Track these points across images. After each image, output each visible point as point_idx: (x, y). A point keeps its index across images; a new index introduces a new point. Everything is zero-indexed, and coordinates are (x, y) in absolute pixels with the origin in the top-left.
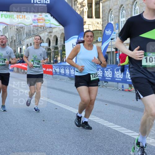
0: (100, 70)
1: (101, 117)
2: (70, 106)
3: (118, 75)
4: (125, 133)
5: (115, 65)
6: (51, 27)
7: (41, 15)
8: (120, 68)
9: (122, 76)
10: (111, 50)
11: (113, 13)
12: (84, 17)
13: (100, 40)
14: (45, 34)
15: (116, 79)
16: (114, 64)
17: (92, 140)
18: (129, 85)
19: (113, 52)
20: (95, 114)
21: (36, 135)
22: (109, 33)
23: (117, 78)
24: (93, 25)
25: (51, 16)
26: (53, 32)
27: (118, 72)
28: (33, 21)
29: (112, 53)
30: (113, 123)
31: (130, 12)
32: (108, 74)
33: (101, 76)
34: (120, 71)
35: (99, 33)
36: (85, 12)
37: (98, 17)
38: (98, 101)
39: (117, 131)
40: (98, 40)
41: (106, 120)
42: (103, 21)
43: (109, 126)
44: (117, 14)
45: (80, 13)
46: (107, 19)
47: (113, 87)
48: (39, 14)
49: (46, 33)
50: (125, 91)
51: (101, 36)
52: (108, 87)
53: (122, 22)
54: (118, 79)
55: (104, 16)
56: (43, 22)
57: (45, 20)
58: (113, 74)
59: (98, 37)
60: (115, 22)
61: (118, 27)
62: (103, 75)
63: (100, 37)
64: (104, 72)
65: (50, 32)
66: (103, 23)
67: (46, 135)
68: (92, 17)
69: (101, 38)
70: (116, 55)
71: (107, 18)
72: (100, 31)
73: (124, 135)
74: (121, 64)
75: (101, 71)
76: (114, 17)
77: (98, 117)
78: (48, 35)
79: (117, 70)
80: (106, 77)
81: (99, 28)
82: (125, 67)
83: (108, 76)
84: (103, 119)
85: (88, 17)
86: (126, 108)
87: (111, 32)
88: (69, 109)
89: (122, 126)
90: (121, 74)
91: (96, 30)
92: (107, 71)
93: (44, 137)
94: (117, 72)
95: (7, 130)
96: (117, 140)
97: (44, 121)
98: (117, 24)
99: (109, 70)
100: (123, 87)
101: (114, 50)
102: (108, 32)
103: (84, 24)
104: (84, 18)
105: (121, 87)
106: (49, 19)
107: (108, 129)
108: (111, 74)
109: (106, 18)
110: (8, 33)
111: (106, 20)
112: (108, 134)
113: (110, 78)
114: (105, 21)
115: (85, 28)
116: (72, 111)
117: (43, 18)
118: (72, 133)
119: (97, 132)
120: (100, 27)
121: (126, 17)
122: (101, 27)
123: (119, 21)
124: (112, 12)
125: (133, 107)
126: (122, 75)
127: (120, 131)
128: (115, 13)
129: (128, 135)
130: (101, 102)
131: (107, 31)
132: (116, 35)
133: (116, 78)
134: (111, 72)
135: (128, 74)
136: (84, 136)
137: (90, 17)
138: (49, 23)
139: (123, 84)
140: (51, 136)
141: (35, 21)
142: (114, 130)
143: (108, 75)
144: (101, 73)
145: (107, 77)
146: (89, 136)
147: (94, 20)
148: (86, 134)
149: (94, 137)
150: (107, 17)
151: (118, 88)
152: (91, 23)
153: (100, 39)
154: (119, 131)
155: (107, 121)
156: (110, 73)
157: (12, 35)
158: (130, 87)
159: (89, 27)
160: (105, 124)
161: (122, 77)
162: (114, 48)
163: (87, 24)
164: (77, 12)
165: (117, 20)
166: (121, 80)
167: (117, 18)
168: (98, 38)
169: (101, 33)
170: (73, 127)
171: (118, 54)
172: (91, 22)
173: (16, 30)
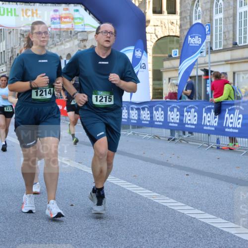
0: (175, 110)
1: (178, 199)
2: (121, 178)
3: (209, 119)
4: (224, 229)
5: (205, 101)
6: (85, 31)
7: (67, 9)
8: (213, 106)
9: (216, 121)
10: (197, 72)
11: (200, 3)
12: (146, 11)
13: (176, 55)
14: (74, 44)
15: (205, 128)
16: (201, 99)
17: (162, 243)
18: (230, 138)
19: (200, 77)
20: (168, 193)
21: (57, 233)
22: (197, 42)
23: (207, 126)
24: (164, 26)
25: (86, 10)
26: (89, 39)
27: (209, 114)
28: (52, 21)
29: (198, 79)
30: (201, 210)
31: (232, 3)
32: (191, 118)
33: (178, 121)
34: (213, 113)
35: (173, 41)
36: (149, 2)
37: (172, 11)
38: (173, 168)
39: (208, 225)
40: (173, 55)
41: (187, 204)
42: (181, 19)
43: (193, 216)
44: (208, 5)
45: (139, 4)
46: (190, 16)
47: (201, 141)
48: (63, 6)
49: (76, 42)
50: (222, 149)
51: (178, 46)
52: (190, 141)
53: (216, 20)
54: (209, 128)
55: (183, 9)
56: (70, 22)
57: (73, 19)
58: (200, 118)
59: (173, 49)
60: (205, 21)
61: (209, 30)
62: (181, 120)
63: (177, 48)
64: (182, 115)
65: (83, 40)
66: (182, 22)
67: (76, 231)
68: (161, 12)
69: (177, 50)
70: (206, 83)
71: (189, 14)
72: (175, 38)
73: (222, 232)
74: (216, 100)
75: (178, 113)
76: (203, 12)
77: (172, 198)
78: (79, 45)
79: (208, 111)
80: (185, 124)
81: (173, 32)
82: (222, 106)
83: (189, 122)
84: (182, 202)
85: (155, 12)
86: (225, 181)
87: (200, 41)
88: (118, 184)
89: (218, 215)
90: (215, 118)
91: (169, 36)
92: (188, 112)
93: (73, 235)
94: (207, 114)
95: (4, 222)
96: (208, 242)
97: (72, 205)
98: (209, 25)
99: (193, 110)
100: (218, 141)
101: (202, 73)
102: (194, 41)
103: (147, 24)
104: (146, 13)
105: (216, 142)
106: (81, 17)
107: (192, 220)
108: (196, 118)
109: (187, 13)
110: (4, 42)
111: (188, 18)
112: (192, 230)
113: (193, 124)
114: (185, 20)
115: (149, 33)
116: (124, 186)
117: (70, 14)
118: (124, 229)
119: (172, 226)
120: (176, 31)
121: (224, 11)
122: (178, 30)
123: (211, 19)
124: (198, 2)
125: (237, 178)
126: (217, 119)
127: (214, 225)
128: (204, 5)
129: (230, 232)
130: (177, 171)
131: (191, 37)
132: (206, 45)
133: (204, 125)
134: (196, 114)
135: (227, 118)
136: (146, 234)
137: (157, 11)
138: (80, 24)
139: (219, 136)
140: (85, 233)
141: (55, 21)
142: (204, 223)
143: (190, 120)
144: (177, 115)
145: (188, 124)
146: (157, 235)
147: (165, 17)
148: (151, 230)
149: (165, 236)
150: (189, 12)
151: (210, 144)
152: (159, 24)
153: (175, 52)
154: (212, 224)
155: (189, 206)
156: (195, 116)
157: (12, 46)
158: (232, 143)
159: (155, 30)
160: (186, 212)
161: (216, 124)
162: (202, 70)
163: (153, 24)
164: (133, 2)
165: (208, 18)
166: (213, 129)
167: (208, 13)
168: (173, 51)
169: (178, 42)
170: (127, 217)
171: (209, 81)
172: (160, 22)
173: (19, 36)
